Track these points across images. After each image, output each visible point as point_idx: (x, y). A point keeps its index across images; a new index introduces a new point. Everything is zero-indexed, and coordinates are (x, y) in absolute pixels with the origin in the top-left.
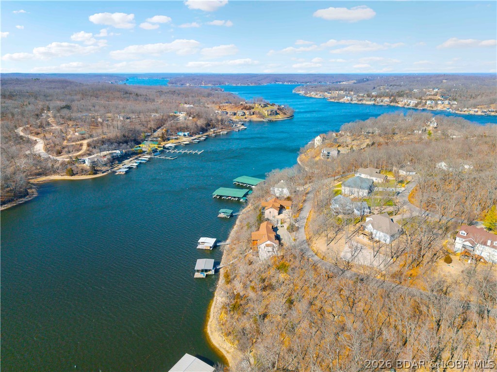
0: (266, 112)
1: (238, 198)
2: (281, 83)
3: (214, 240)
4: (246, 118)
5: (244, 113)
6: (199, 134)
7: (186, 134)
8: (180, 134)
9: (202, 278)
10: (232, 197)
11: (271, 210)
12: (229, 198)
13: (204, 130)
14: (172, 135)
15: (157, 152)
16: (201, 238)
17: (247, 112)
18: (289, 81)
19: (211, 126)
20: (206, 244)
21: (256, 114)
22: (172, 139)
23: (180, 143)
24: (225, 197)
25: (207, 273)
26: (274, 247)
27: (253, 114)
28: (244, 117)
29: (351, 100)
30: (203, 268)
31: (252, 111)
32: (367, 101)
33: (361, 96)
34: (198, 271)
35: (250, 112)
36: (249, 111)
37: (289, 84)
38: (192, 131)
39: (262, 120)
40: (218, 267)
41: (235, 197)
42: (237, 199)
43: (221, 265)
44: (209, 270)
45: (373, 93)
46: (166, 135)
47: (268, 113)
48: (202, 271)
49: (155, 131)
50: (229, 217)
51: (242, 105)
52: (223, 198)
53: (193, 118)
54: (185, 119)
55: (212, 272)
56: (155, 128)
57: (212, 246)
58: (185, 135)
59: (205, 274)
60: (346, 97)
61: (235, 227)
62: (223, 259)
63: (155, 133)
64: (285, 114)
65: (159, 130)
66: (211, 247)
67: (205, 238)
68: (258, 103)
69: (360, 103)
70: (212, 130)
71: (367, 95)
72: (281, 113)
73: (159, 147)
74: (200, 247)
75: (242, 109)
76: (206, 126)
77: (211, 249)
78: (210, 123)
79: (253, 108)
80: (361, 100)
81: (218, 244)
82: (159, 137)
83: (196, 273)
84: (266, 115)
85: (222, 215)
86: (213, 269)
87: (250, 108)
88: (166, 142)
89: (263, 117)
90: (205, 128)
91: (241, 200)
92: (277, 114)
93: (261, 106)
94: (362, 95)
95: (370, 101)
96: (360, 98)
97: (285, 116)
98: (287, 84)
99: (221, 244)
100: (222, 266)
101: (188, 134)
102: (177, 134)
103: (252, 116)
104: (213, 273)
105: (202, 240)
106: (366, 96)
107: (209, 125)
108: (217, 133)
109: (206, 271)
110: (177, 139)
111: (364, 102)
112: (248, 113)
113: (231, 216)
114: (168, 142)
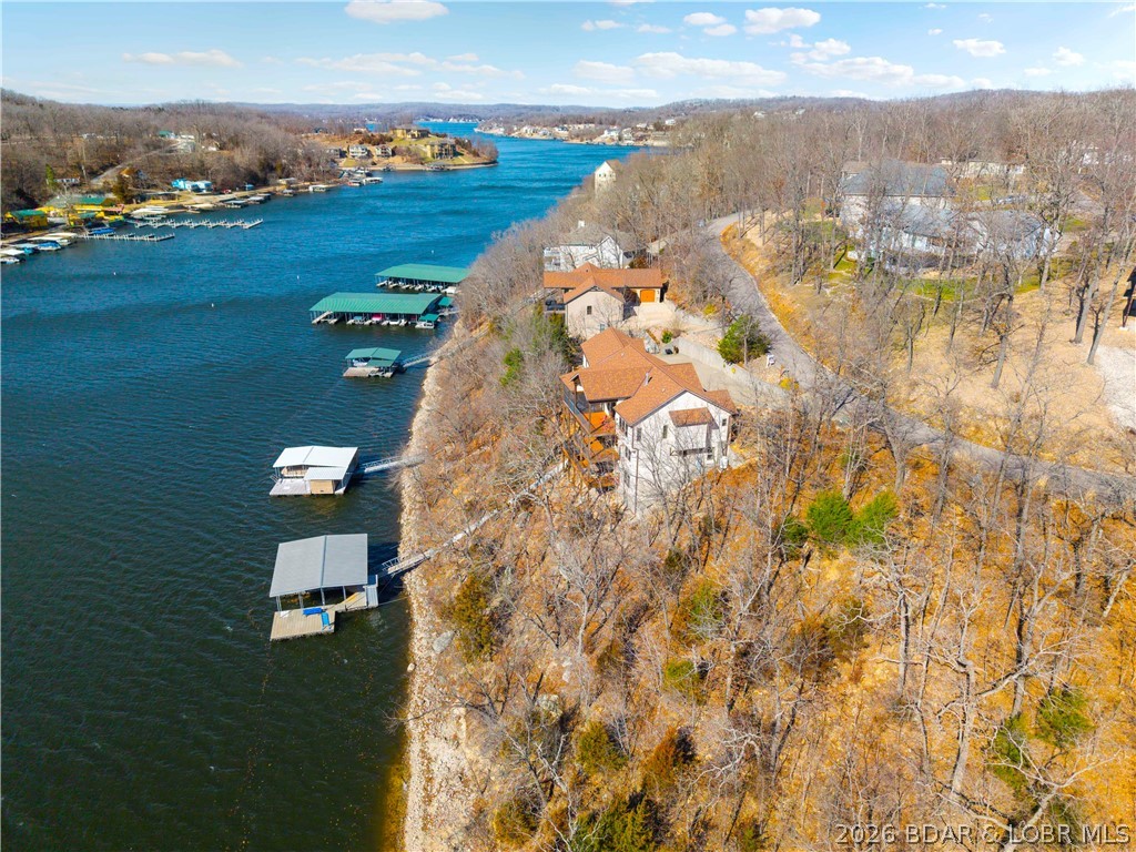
0: (428, 150)
1: (409, 317)
2: (441, 120)
3: (348, 454)
4: (374, 164)
5: (369, 151)
6: (244, 189)
7: (201, 184)
8: (181, 184)
9: (319, 636)
10: (384, 316)
11: (590, 298)
12: (375, 319)
13: (257, 181)
14: (155, 186)
15: (103, 225)
16: (287, 451)
17: (376, 151)
18: (461, 116)
19: (279, 172)
20: (310, 474)
21: (402, 154)
22: (157, 197)
23: (182, 207)
24: (358, 320)
25: (340, 607)
26: (712, 425)
27: (394, 154)
28: (370, 161)
29: (620, 139)
30: (317, 585)
31: (390, 147)
32: (656, 139)
33: (642, 130)
34: (289, 602)
35: (384, 149)
36: (381, 145)
37: (461, 121)
38: (219, 179)
39: (419, 167)
40: (392, 570)
41: (395, 317)
42: (403, 322)
43: (405, 557)
44: (350, 591)
45: (667, 122)
46: (136, 186)
47: (432, 150)
48: (314, 598)
49: (94, 174)
50: (389, 374)
51: (358, 133)
52: (351, 322)
53: (221, 149)
54: (194, 150)
55: (367, 598)
56: (95, 168)
57: (341, 477)
58: (197, 190)
59: (331, 610)
60: (606, 132)
61: (423, 403)
62: (405, 530)
63: (94, 181)
64: (476, 154)
65: (109, 173)
66: (337, 484)
67: (307, 449)
68: (403, 126)
69: (641, 143)
70: (283, 181)
71: (655, 125)
72: (465, 152)
73: (108, 213)
74: (283, 488)
75: (361, 143)
76: (263, 169)
77: (341, 491)
78: (274, 165)
79: (391, 140)
80: (641, 138)
81: (367, 470)
82: (110, 191)
83: (282, 616)
84: (429, 155)
85: (361, 369)
86: (371, 582)
87: (382, 141)
88: (134, 205)
89: (422, 161)
90: (260, 174)
91: (420, 325)
92: (456, 154)
93: (413, 136)
94: (643, 126)
95: (662, 139)
96: (640, 134)
97: (478, 160)
98: (456, 121)
99: (385, 466)
100: (412, 561)
101: (207, 185)
102: (169, 184)
103: (391, 159)
104: (374, 603)
105: (290, 456)
106: (651, 127)
107: (272, 169)
108: (297, 188)
109: (335, 594)
110: (172, 197)
111: (649, 142)
112: (379, 152)
113: (398, 370)
114: (143, 204)
